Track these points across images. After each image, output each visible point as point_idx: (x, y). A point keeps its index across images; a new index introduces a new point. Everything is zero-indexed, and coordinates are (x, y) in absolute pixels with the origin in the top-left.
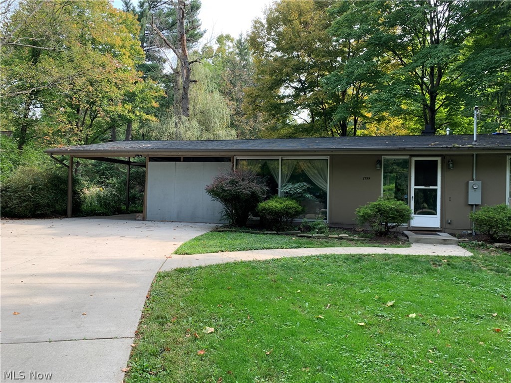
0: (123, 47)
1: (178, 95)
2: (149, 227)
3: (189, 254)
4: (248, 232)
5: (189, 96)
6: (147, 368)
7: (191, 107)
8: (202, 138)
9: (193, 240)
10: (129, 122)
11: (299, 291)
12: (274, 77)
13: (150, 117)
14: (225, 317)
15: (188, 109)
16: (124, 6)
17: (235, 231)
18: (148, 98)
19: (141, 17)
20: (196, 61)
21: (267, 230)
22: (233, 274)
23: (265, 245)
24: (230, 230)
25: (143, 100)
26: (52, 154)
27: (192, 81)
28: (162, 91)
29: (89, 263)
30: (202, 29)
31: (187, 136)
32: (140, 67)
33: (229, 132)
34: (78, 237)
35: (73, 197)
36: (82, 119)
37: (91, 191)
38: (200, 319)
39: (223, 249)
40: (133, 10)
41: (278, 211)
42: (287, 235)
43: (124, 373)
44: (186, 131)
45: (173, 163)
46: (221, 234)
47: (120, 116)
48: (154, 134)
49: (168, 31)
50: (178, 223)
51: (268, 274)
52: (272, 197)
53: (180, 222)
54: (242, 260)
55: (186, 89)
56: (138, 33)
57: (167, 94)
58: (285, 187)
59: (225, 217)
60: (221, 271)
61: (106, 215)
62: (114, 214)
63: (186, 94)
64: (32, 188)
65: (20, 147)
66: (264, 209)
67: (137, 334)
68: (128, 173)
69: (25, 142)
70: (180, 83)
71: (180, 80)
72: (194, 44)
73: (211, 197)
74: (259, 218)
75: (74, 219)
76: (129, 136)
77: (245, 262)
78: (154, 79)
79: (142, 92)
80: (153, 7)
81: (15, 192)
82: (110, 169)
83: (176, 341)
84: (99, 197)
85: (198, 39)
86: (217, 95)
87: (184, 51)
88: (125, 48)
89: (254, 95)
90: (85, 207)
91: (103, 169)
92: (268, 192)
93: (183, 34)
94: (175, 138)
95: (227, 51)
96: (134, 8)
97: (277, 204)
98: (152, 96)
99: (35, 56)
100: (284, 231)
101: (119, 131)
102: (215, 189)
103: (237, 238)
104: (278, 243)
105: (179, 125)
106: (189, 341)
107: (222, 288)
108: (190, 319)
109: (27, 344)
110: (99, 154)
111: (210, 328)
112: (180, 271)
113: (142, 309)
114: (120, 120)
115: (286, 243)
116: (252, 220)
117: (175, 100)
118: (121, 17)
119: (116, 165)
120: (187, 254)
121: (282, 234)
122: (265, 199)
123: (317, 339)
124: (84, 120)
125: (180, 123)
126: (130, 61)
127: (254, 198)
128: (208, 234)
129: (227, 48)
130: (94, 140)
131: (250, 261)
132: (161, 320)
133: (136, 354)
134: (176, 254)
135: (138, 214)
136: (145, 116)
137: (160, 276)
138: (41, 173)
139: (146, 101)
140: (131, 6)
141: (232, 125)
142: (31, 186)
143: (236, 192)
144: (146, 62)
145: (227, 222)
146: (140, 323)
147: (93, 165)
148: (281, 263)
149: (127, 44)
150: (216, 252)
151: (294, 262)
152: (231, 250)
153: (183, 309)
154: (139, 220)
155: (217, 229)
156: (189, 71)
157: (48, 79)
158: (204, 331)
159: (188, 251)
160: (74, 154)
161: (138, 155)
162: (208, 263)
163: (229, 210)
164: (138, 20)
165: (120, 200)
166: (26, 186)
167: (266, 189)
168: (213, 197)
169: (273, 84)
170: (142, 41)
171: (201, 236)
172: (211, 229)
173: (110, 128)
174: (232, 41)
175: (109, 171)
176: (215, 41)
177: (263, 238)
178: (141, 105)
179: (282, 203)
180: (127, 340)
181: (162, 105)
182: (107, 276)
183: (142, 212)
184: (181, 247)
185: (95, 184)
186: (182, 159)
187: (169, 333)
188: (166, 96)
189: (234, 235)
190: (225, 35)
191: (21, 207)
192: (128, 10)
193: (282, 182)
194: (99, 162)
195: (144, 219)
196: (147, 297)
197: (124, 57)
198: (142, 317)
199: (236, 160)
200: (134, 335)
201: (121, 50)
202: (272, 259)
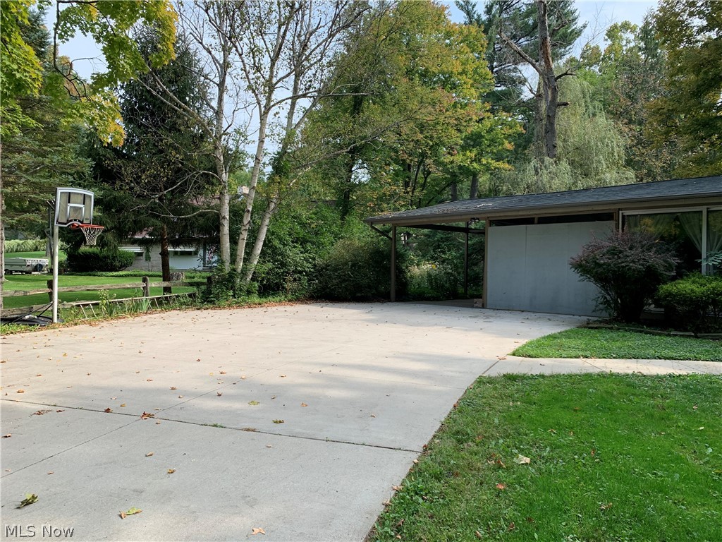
0: (464, 72)
1: (539, 129)
2: (488, 317)
3: (532, 357)
4: (641, 332)
5: (557, 127)
6: (421, 490)
7: (559, 143)
8: (576, 187)
9: (544, 338)
10: (475, 175)
11: (702, 428)
12: (701, 76)
13: (501, 165)
14: (554, 447)
15: (555, 147)
16: (465, 18)
17: (618, 329)
18: (498, 138)
19: (487, 27)
20: (566, 74)
21: (676, 330)
22: (591, 390)
23: (664, 352)
24: (610, 326)
25: (493, 141)
26: (372, 223)
27: (560, 105)
28: (518, 125)
29: (397, 356)
30: (579, 24)
31: (554, 187)
32: (487, 97)
33: (624, 173)
34: (395, 325)
35: (397, 277)
36: (413, 177)
37: (421, 269)
38: (516, 444)
39: (588, 353)
40: (478, 21)
41: (697, 298)
42: (714, 339)
43: (394, 492)
44: (552, 178)
45: (523, 227)
46: (593, 331)
47: (460, 167)
48: (505, 188)
49: (529, 38)
50: (531, 314)
51: (652, 396)
52: (687, 276)
53: (534, 312)
54: (613, 371)
55: (551, 118)
56: (485, 50)
57: (525, 129)
58: (713, 258)
59: (601, 306)
60: (573, 384)
61: (438, 300)
62: (448, 299)
63: (552, 124)
64: (352, 266)
65: (342, 218)
66: (670, 294)
67: (426, 448)
68: (466, 245)
69: (347, 211)
70: (543, 110)
71: (543, 105)
72: (567, 48)
73: (579, 275)
74: (663, 310)
75: (397, 303)
76: (474, 192)
77: (618, 375)
78: (507, 109)
79: (490, 130)
80: (506, 9)
81: (335, 270)
82: (447, 239)
83: (471, 467)
84: (429, 275)
85: (574, 39)
86: (602, 120)
87: (547, 62)
88: (466, 75)
89: (665, 110)
90: (413, 288)
91: (438, 240)
92: (679, 267)
93: (546, 38)
94: (535, 191)
95: (624, 48)
96: (479, 16)
97: (694, 287)
98: (504, 134)
99: (357, 105)
100: (710, 332)
101: (462, 189)
102: (584, 262)
103: (617, 338)
104: (690, 352)
105: (540, 173)
106: (489, 469)
107: (565, 407)
108: (501, 441)
109: (304, 439)
110: (425, 220)
111: (525, 458)
112: (511, 378)
113: (443, 420)
114: (461, 173)
115: (707, 351)
116: (650, 312)
117: (536, 135)
118: (461, 33)
119: (454, 234)
120: (529, 356)
121: (704, 338)
122: (673, 279)
123: (704, 505)
124: (416, 179)
125: (543, 168)
126: (473, 91)
127: (652, 277)
128: (571, 331)
129: (624, 43)
130: (429, 202)
131: (627, 375)
132: (460, 437)
133: (416, 472)
134: (514, 355)
135: (475, 300)
136: (494, 164)
137: (481, 382)
138: (361, 247)
139: (496, 143)
140: (475, 16)
141: (629, 163)
142: (350, 263)
143: (619, 268)
144: (496, 88)
145: (605, 315)
146: (434, 436)
147: (426, 235)
148: (685, 382)
149: (469, 68)
150: (576, 357)
151: (711, 383)
152: (601, 356)
153: (496, 427)
154: (477, 307)
155: (588, 324)
156: (555, 90)
157: (368, 131)
158: (515, 460)
159: (531, 353)
160: (398, 222)
161: (474, 219)
162: (556, 371)
163: (610, 295)
164: (484, 32)
165: (456, 280)
166: (346, 264)
167: (675, 261)
168: (581, 275)
169: (699, 86)
170: (491, 60)
171: (559, 333)
172: (578, 325)
173: (448, 186)
174: (633, 30)
175: (445, 243)
176: (603, 35)
177: (664, 342)
178: (489, 150)
179: (705, 285)
180: (410, 454)
181: (518, 146)
182: (415, 374)
183: (480, 297)
184: (524, 346)
185: (428, 260)
186: (536, 221)
187: (466, 455)
188: (524, 132)
189: (614, 335)
190: (620, 24)
191: (340, 288)
192: (471, 21)
193: (709, 248)
194: (433, 231)
195: (483, 307)
196: (455, 406)
197: (465, 86)
198: (440, 430)
199: (623, 216)
200: (421, 450)
201: (460, 78)
202: (670, 375)
